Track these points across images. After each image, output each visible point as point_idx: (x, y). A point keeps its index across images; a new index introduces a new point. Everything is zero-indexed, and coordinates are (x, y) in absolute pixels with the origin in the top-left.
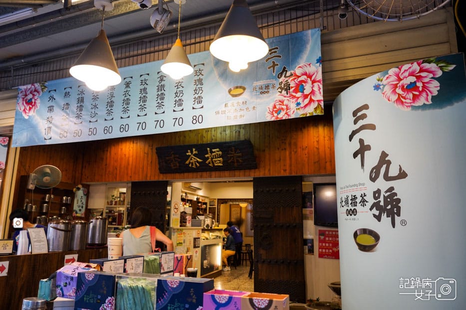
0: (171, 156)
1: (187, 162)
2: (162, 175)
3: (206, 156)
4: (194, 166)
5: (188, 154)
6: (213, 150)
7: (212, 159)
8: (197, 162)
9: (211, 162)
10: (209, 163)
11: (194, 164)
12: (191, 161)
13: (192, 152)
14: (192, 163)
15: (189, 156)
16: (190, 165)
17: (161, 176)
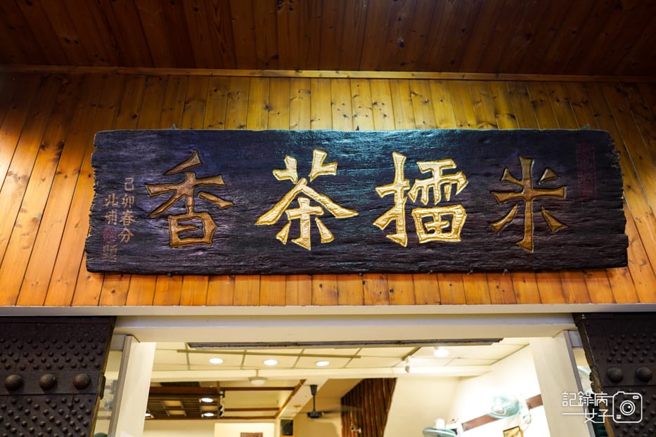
0: (181, 179)
1: (270, 218)
2: (94, 281)
3: (382, 191)
4: (304, 240)
5: (279, 175)
6: (423, 166)
7: (409, 207)
8: (327, 217)
9: (401, 223)
10: (392, 227)
11: (305, 231)
12: (292, 214)
13: (303, 170)
14: (296, 224)
15: (288, 185)
16: (283, 235)
17: (93, 284)
